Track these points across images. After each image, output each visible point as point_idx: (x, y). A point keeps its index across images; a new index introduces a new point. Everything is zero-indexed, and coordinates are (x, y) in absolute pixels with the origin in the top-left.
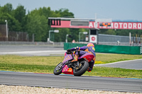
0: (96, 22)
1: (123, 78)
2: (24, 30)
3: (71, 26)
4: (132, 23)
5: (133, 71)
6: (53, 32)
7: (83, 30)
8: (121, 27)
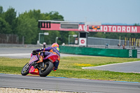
0: (86, 25)
1: (112, 81)
2: (14, 32)
3: (61, 29)
4: (121, 26)
5: (122, 74)
6: (43, 35)
7: (73, 33)
8: (110, 30)
